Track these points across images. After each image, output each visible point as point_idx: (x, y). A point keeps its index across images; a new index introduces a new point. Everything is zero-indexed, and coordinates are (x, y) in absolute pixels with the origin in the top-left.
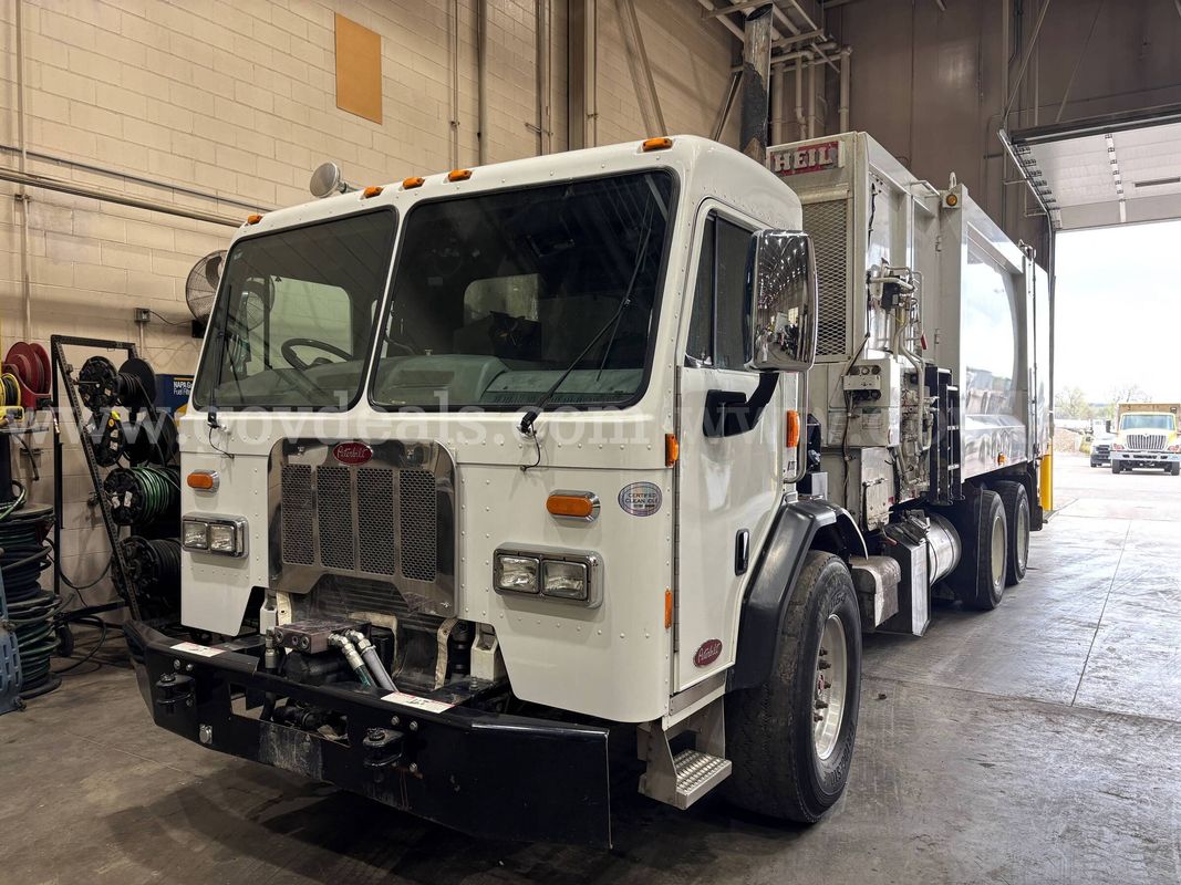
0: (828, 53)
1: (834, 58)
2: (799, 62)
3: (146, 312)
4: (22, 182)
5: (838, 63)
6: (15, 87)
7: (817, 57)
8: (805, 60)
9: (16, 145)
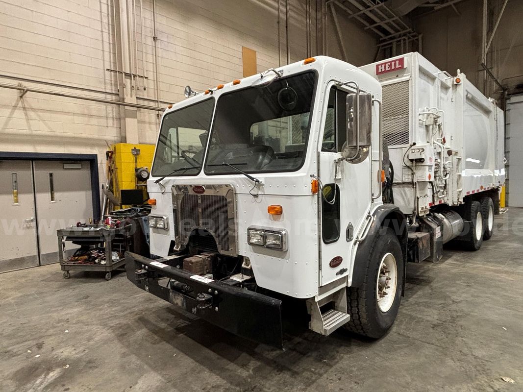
0: (413, 36)
1: (416, 38)
2: (402, 41)
3: (191, 146)
4: (158, 110)
5: (417, 40)
6: (156, 82)
7: (409, 38)
8: (404, 40)
9: (156, 99)
